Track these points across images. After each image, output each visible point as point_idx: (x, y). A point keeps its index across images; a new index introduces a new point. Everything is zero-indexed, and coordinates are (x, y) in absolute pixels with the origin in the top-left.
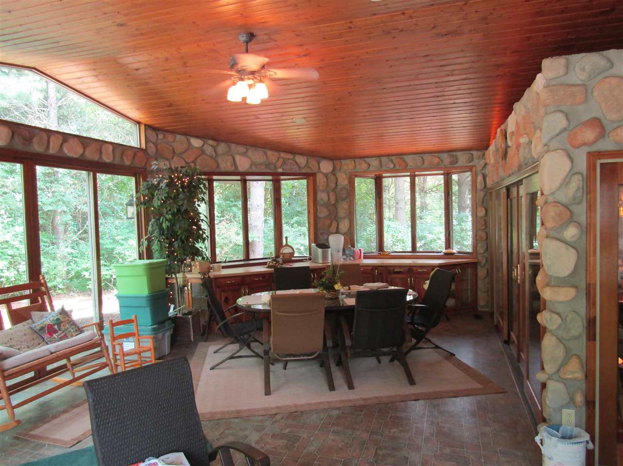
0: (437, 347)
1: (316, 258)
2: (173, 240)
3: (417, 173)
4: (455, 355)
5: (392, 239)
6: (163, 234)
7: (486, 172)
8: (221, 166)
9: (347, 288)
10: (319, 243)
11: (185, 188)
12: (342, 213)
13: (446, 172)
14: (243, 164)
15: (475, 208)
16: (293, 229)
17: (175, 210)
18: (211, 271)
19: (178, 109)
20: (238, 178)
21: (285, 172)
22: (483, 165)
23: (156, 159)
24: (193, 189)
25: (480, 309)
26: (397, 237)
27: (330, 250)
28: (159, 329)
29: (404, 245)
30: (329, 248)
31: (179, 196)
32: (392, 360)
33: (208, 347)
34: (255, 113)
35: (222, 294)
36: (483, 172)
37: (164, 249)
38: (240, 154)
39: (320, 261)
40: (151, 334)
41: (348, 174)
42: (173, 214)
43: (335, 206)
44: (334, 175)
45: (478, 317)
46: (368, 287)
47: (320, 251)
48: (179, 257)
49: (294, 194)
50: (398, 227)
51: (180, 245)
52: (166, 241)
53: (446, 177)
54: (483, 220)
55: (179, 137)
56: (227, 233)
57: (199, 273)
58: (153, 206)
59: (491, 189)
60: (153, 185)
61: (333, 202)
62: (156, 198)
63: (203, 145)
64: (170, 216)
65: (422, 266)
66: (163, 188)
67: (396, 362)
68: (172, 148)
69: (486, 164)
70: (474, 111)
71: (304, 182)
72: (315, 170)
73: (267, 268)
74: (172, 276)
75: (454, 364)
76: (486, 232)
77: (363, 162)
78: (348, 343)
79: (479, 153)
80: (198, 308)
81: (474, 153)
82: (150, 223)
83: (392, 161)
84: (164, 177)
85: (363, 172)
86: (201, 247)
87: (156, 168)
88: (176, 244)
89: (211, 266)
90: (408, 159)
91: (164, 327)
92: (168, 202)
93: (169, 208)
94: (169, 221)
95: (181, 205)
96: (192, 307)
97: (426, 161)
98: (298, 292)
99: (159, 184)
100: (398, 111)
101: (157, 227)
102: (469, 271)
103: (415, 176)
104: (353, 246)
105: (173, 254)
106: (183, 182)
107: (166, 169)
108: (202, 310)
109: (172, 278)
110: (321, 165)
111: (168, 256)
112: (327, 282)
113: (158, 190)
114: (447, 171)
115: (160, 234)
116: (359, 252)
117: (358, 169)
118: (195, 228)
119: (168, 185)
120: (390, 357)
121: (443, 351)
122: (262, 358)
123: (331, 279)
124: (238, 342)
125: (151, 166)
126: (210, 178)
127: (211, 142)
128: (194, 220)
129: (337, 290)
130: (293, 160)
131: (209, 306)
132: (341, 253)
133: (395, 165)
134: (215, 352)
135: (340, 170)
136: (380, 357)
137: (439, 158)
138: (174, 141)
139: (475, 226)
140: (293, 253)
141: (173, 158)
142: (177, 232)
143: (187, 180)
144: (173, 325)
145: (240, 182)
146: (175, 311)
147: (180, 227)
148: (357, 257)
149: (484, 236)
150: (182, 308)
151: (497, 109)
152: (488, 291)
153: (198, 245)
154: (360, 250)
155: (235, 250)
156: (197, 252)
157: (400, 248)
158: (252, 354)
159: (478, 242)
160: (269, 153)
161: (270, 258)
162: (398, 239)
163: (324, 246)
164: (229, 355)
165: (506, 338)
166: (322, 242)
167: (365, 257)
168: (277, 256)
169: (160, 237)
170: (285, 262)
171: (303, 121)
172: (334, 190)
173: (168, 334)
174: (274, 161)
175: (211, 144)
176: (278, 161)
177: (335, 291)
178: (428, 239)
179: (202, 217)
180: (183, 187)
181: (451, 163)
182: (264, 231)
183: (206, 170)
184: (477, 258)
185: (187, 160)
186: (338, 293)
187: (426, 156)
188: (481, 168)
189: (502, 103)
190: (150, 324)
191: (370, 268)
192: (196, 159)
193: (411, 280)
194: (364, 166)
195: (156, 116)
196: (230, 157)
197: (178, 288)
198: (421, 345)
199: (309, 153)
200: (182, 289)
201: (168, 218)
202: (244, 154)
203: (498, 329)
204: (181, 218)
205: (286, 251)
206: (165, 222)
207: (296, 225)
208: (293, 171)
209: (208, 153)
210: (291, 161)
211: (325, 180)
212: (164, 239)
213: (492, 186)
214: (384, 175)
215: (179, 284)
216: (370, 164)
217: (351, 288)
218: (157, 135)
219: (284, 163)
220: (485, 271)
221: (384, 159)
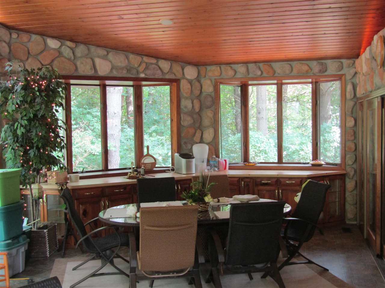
0: (310, 262)
1: (180, 169)
2: (28, 148)
3: (284, 81)
4: (328, 270)
5: (254, 150)
6: (17, 141)
7: (356, 80)
8: (79, 70)
9: (216, 200)
10: (182, 152)
11: (43, 91)
12: (206, 122)
13: (314, 80)
14: (103, 68)
15: (344, 118)
16: (151, 138)
17: (32, 115)
18: (68, 181)
19: (36, 6)
20: (97, 82)
21: (146, 77)
22: (353, 74)
23: (9, 61)
24: (51, 93)
25: (347, 222)
26: (259, 147)
27: (194, 160)
28: (13, 244)
29: (266, 156)
30: (193, 158)
31: (36, 101)
32: (264, 277)
33: (66, 264)
34: (119, 13)
35: (81, 206)
36: (353, 80)
37: (18, 157)
38: (99, 57)
39: (184, 172)
40: (4, 250)
41: (213, 81)
42: (29, 120)
43: (199, 114)
44: (199, 81)
45: (347, 230)
46: (237, 200)
47: (184, 161)
48: (34, 166)
49: (150, 102)
50: (260, 137)
51: (36, 153)
52: (21, 149)
53: (314, 86)
54: (352, 131)
55: (34, 37)
56: (81, 142)
57: (56, 183)
58: (7, 111)
59: (361, 98)
60: (6, 88)
61: (197, 110)
62: (10, 102)
63: (61, 47)
64: (26, 122)
65: (291, 178)
66: (18, 91)
67: (269, 278)
68: (26, 49)
69: (356, 73)
70: (349, 17)
71: (167, 88)
72: (179, 76)
73: (127, 178)
74: (27, 187)
75: (329, 280)
76: (355, 143)
77: (229, 68)
78: (221, 258)
79: (350, 61)
80: (54, 222)
81: (344, 61)
82: (3, 129)
83: (260, 69)
84: (19, 79)
85: (229, 79)
86: (58, 156)
87: (10, 69)
88: (32, 153)
89: (68, 176)
90: (277, 66)
91: (19, 242)
92: (23, 107)
93: (24, 113)
94: (25, 127)
95: (38, 110)
96: (48, 221)
97: (294, 70)
98: (164, 204)
99: (13, 87)
100: (270, 15)
101: (11, 134)
102: (337, 182)
103: (282, 84)
104: (218, 156)
105: (28, 163)
106: (40, 86)
107: (21, 71)
108: (58, 224)
109: (26, 189)
110: (185, 71)
111: (22, 166)
112: (197, 194)
113: (13, 93)
114: (316, 79)
115: (14, 141)
116: (224, 162)
117: (224, 75)
118: (53, 135)
119: (24, 88)
120: (262, 274)
121: (315, 266)
122: (128, 276)
123: (201, 191)
124: (100, 259)
125: (5, 67)
126: (67, 82)
127: (69, 43)
128: (52, 126)
129: (207, 203)
130: (156, 65)
131: (66, 219)
132: (205, 163)
133: (262, 73)
134: (74, 269)
135: (205, 77)
136: (252, 274)
137: (308, 66)
138: (29, 41)
139: (343, 137)
140: (155, 164)
141: (28, 59)
142: (33, 139)
143: (45, 83)
144: (28, 240)
145: (99, 87)
146: (29, 225)
147: (36, 134)
148: (221, 167)
149: (353, 146)
150: (37, 221)
151: (371, 15)
152: (356, 204)
153: (55, 154)
154: (225, 161)
155: (89, 160)
156: (54, 161)
157: (262, 159)
158: (116, 271)
159: (347, 153)
160: (131, 56)
161: (130, 169)
162: (261, 149)
163: (188, 156)
164: (91, 272)
165: (379, 252)
166: (185, 152)
167: (231, 168)
168: (138, 166)
169: (13, 145)
170: (147, 172)
171: (170, 23)
172: (199, 97)
173: (22, 250)
174: (136, 66)
175: (69, 45)
176: (140, 65)
177: (205, 203)
178: (290, 150)
179: (60, 123)
180: (40, 90)
181: (320, 71)
182: (121, 141)
183: (64, 73)
184: (345, 170)
185: (43, 63)
186: (208, 206)
187: (294, 64)
188: (351, 77)
189: (378, 9)
190: (4, 239)
191: (237, 179)
192: (53, 61)
193: (278, 192)
194: (231, 73)
195: (10, 13)
196: (90, 60)
197: (33, 200)
198: (294, 260)
199: (173, 59)
200: (36, 202)
201: (24, 124)
202: (105, 58)
203: (368, 243)
204: (37, 125)
205: (147, 161)
206: (20, 128)
207: (155, 134)
208: (156, 77)
209: (65, 55)
210: (153, 66)
211: (189, 86)
212: (18, 147)
213: (362, 96)
214: (250, 82)
215: (34, 195)
216: (237, 71)
217: (221, 201)
218: (11, 34)
219: (147, 68)
220: (353, 183)
221: (251, 66)
